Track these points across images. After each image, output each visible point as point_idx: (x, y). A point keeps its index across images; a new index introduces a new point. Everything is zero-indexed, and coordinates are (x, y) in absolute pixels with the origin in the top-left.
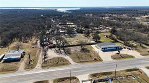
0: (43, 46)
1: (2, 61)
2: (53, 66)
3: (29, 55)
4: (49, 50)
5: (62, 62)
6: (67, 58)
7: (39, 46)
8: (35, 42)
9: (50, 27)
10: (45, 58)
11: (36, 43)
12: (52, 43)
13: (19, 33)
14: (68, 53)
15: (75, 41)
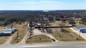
4: (35, 29)
5: (45, 39)
10: (31, 35)
11: (27, 25)
12: (38, 25)
14: (50, 32)
15: (55, 25)
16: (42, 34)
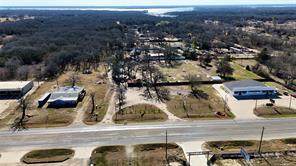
0: (118, 81)
1: (46, 105)
2: (134, 120)
3: (92, 96)
4: (129, 89)
6: (162, 106)
7: (111, 80)
8: (103, 73)
9: (133, 46)
10: (120, 104)
11: (106, 75)
12: (135, 77)
13: (76, 55)
14: (164, 97)
15: (178, 75)
16: (146, 102)
